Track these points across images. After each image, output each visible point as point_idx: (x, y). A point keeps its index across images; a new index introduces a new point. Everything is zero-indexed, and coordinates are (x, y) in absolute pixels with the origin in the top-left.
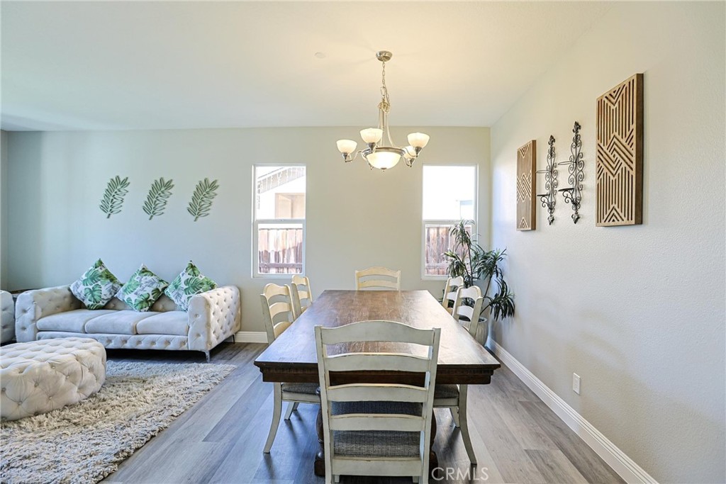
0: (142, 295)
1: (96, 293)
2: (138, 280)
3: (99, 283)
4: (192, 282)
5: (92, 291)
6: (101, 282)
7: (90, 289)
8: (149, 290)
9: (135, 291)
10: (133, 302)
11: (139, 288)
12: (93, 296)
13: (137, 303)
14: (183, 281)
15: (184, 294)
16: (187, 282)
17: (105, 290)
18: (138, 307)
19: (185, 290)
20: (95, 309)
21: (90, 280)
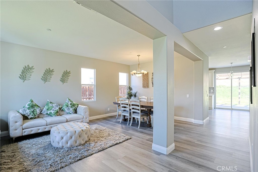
0: (55, 110)
1: (35, 112)
2: (51, 105)
3: (35, 108)
4: (72, 104)
5: (33, 112)
6: (36, 108)
7: (32, 111)
8: (57, 108)
9: (52, 109)
10: (53, 113)
11: (53, 108)
12: (34, 113)
13: (54, 113)
14: (69, 104)
15: (71, 108)
16: (71, 104)
17: (38, 111)
18: (55, 115)
19: (71, 107)
20: (34, 119)
21: (31, 107)
